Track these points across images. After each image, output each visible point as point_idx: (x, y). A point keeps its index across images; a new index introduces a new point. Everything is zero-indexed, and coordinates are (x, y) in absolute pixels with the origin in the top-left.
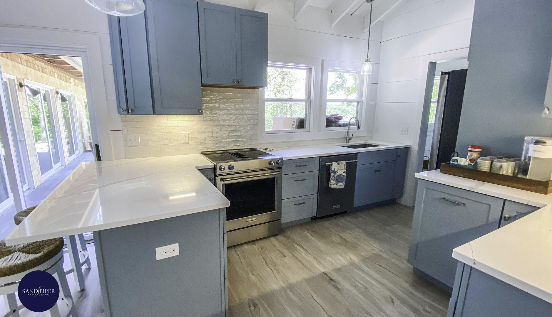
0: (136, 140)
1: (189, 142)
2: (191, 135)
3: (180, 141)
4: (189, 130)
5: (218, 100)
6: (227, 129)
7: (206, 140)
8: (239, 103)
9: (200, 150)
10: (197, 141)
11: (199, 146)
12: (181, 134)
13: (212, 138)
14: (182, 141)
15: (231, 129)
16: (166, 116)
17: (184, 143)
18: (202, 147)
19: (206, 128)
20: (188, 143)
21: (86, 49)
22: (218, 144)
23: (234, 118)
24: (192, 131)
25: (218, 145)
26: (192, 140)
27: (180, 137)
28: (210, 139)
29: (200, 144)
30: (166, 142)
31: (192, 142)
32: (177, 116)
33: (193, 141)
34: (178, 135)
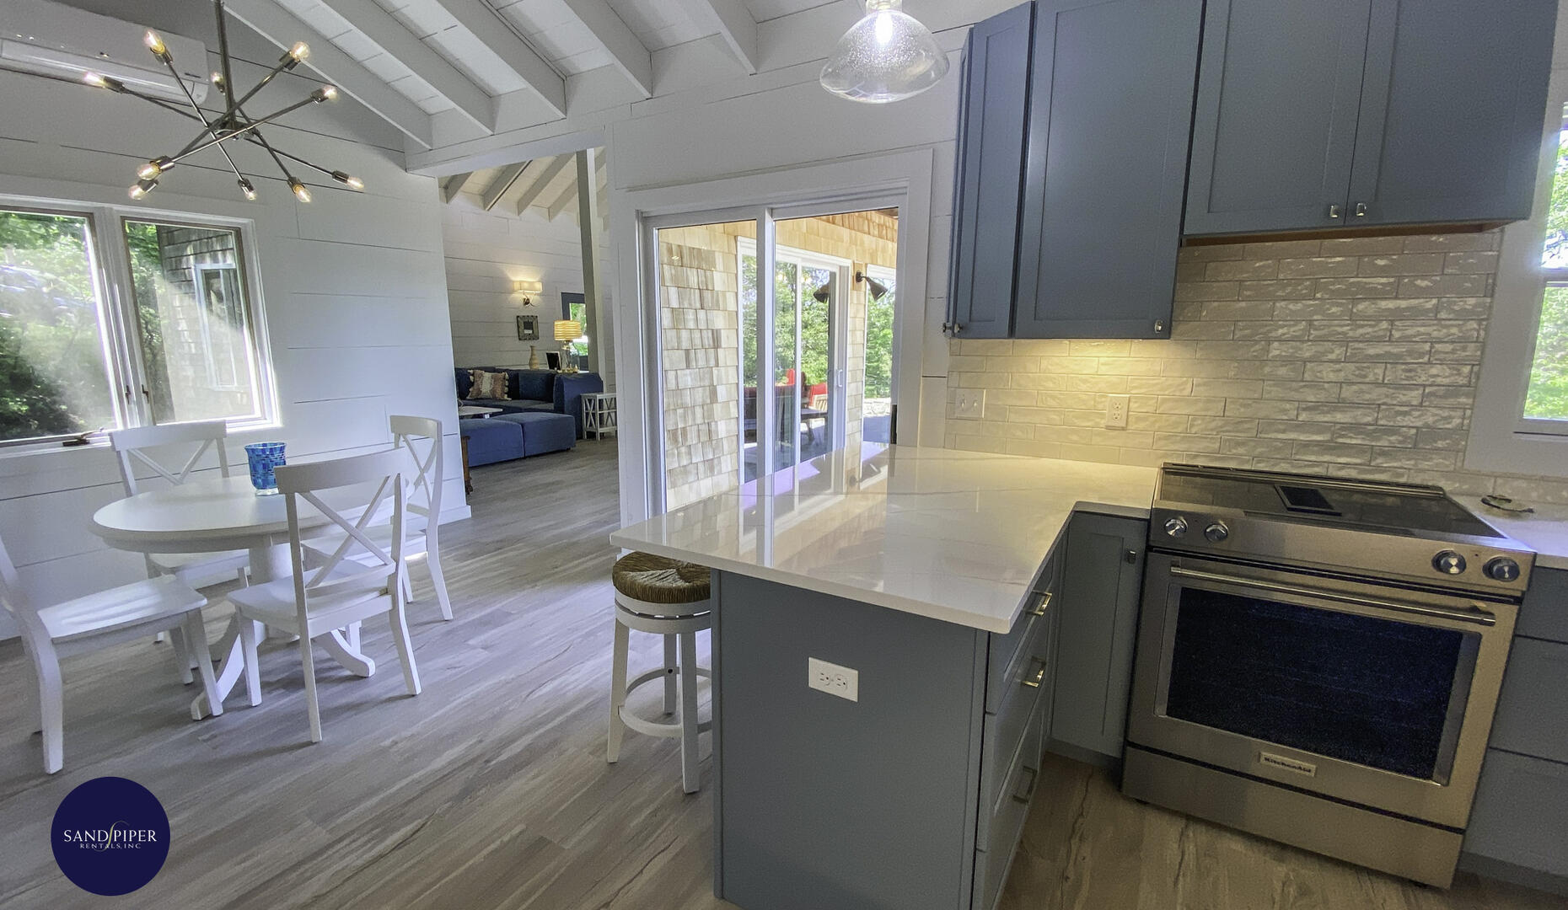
0: (975, 404)
1: (1129, 427)
2: (1136, 405)
3: (1098, 420)
4: (1135, 388)
5: (1271, 289)
6: (1297, 396)
7: (1192, 426)
8: (1374, 295)
9: (1165, 456)
10: (1157, 425)
11: (1162, 443)
12: (1103, 399)
13: (1220, 424)
14: (1103, 422)
15: (1311, 396)
16: (1066, 342)
17: (1108, 428)
18: (1176, 448)
19: (1198, 385)
20: (1123, 429)
21: (906, 187)
22: (1243, 444)
23: (1338, 352)
24: (1143, 391)
25: (1241, 450)
26: (1139, 419)
27: (1100, 406)
28: (1213, 425)
29: (1167, 438)
30: (1055, 417)
31: (1137, 426)
32: (1101, 342)
33: (1141, 425)
34: (1095, 402)
